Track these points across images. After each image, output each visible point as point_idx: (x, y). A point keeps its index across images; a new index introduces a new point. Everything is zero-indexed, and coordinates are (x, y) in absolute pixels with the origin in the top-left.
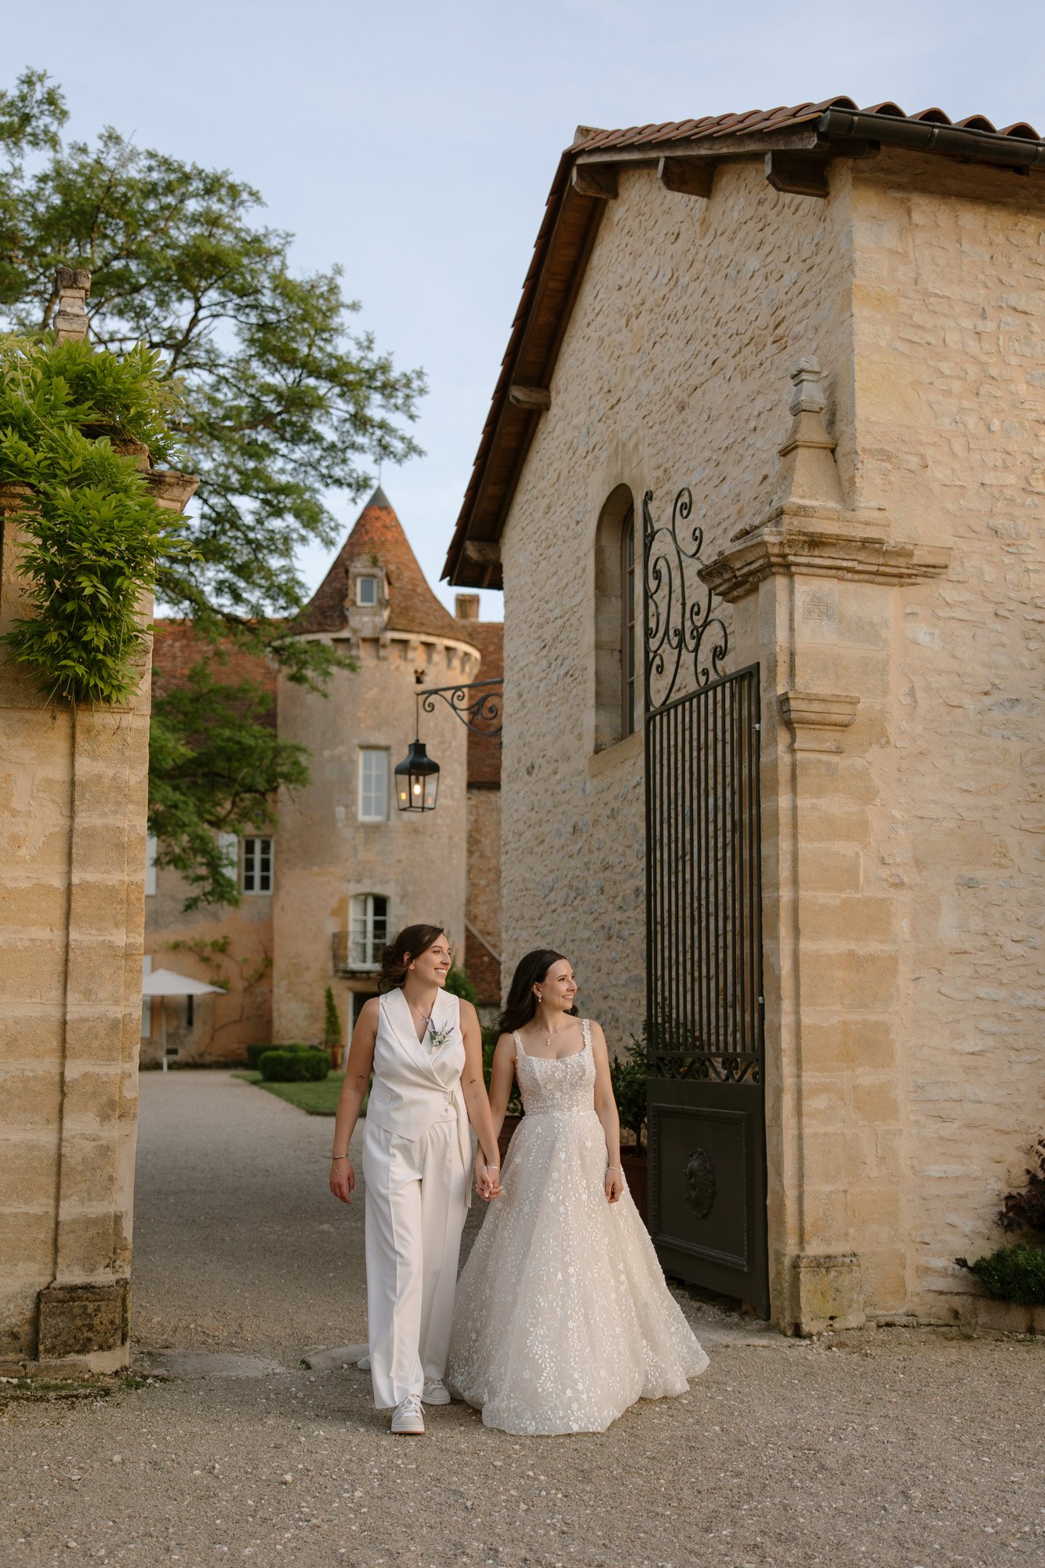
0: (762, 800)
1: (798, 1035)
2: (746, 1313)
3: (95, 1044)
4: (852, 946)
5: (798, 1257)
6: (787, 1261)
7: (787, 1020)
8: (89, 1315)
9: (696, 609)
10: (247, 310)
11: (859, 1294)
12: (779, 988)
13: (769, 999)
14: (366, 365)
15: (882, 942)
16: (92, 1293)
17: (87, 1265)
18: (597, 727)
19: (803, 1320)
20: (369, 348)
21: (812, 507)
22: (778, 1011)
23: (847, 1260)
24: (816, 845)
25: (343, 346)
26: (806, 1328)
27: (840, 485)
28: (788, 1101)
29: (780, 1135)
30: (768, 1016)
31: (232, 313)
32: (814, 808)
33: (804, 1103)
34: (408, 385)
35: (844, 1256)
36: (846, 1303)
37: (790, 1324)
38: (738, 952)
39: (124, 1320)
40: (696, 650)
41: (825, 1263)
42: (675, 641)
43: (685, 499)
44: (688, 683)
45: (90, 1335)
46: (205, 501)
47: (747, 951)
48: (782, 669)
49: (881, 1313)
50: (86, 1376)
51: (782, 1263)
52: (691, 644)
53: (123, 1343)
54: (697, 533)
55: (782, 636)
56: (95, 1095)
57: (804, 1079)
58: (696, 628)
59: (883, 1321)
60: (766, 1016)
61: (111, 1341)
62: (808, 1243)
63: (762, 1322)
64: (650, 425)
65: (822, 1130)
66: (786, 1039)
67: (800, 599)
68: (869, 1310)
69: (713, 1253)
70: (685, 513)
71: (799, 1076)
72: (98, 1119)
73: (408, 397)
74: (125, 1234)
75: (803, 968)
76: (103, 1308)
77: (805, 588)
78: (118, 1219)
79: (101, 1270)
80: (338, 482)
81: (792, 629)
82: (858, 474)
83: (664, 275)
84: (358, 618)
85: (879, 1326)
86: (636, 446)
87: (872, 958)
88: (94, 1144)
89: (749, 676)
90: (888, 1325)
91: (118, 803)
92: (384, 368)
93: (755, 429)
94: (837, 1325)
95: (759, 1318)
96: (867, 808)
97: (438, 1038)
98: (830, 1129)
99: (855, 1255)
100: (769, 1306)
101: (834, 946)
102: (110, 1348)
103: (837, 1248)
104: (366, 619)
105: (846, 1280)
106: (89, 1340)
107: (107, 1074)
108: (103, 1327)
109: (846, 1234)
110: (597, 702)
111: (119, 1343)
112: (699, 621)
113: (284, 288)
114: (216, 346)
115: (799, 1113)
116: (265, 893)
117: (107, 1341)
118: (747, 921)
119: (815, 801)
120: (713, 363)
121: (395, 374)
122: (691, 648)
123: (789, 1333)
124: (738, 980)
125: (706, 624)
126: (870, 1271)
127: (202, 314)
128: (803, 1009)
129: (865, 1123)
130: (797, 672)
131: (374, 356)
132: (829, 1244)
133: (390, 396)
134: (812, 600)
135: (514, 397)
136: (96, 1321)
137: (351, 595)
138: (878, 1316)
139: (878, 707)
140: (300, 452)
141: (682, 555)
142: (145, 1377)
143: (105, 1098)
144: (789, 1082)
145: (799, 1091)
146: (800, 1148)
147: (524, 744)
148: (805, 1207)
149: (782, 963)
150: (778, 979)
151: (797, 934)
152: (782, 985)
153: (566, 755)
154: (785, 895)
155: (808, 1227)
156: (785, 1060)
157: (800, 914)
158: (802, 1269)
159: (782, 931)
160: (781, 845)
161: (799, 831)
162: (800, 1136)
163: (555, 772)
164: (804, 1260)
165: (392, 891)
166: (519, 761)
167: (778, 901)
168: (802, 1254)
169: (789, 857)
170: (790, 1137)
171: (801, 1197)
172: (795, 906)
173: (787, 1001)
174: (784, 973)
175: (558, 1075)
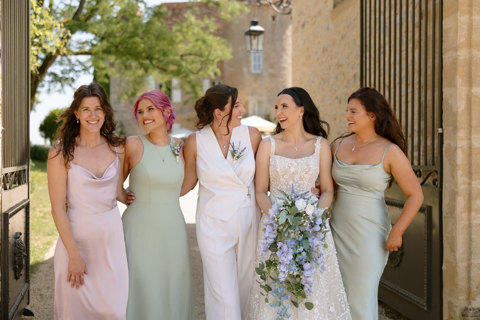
1: (470, 154)
5: (466, 309)
6: (458, 312)
7: (462, 144)
12: (456, 122)
13: (447, 130)
22: (454, 138)
28: (461, 202)
29: (454, 224)
30: (446, 142)
33: (473, 202)
38: (423, 99)
47: (429, 97)
51: (455, 312)
57: (473, 186)
60: (444, 142)
62: (474, 299)
66: (461, 157)
69: (402, 291)
71: (470, 184)
75: (474, 107)
97: (236, 155)
115: (470, 210)
118: (430, 78)
124: (423, 118)
128: (474, 136)
144: (462, 187)
145: (470, 195)
146: (470, 234)
147: (301, 13)
148: (472, 275)
149: (458, 104)
150: (455, 115)
151: (470, 83)
152: (459, 119)
153: (320, 13)
154: (463, 54)
155: (474, 289)
156: (460, 172)
157: (474, 68)
158: (470, 318)
159: (460, 81)
160: (459, 18)
161: (474, 8)
162: (470, 226)
163: (315, 23)
164: (471, 312)
165: (264, 99)
166: (299, 22)
167: (457, 59)
168: (470, 307)
169: (465, 27)
170: (462, 226)
171: (469, 266)
172: (470, 62)
173: (462, 131)
174: (460, 111)
175: (293, 169)
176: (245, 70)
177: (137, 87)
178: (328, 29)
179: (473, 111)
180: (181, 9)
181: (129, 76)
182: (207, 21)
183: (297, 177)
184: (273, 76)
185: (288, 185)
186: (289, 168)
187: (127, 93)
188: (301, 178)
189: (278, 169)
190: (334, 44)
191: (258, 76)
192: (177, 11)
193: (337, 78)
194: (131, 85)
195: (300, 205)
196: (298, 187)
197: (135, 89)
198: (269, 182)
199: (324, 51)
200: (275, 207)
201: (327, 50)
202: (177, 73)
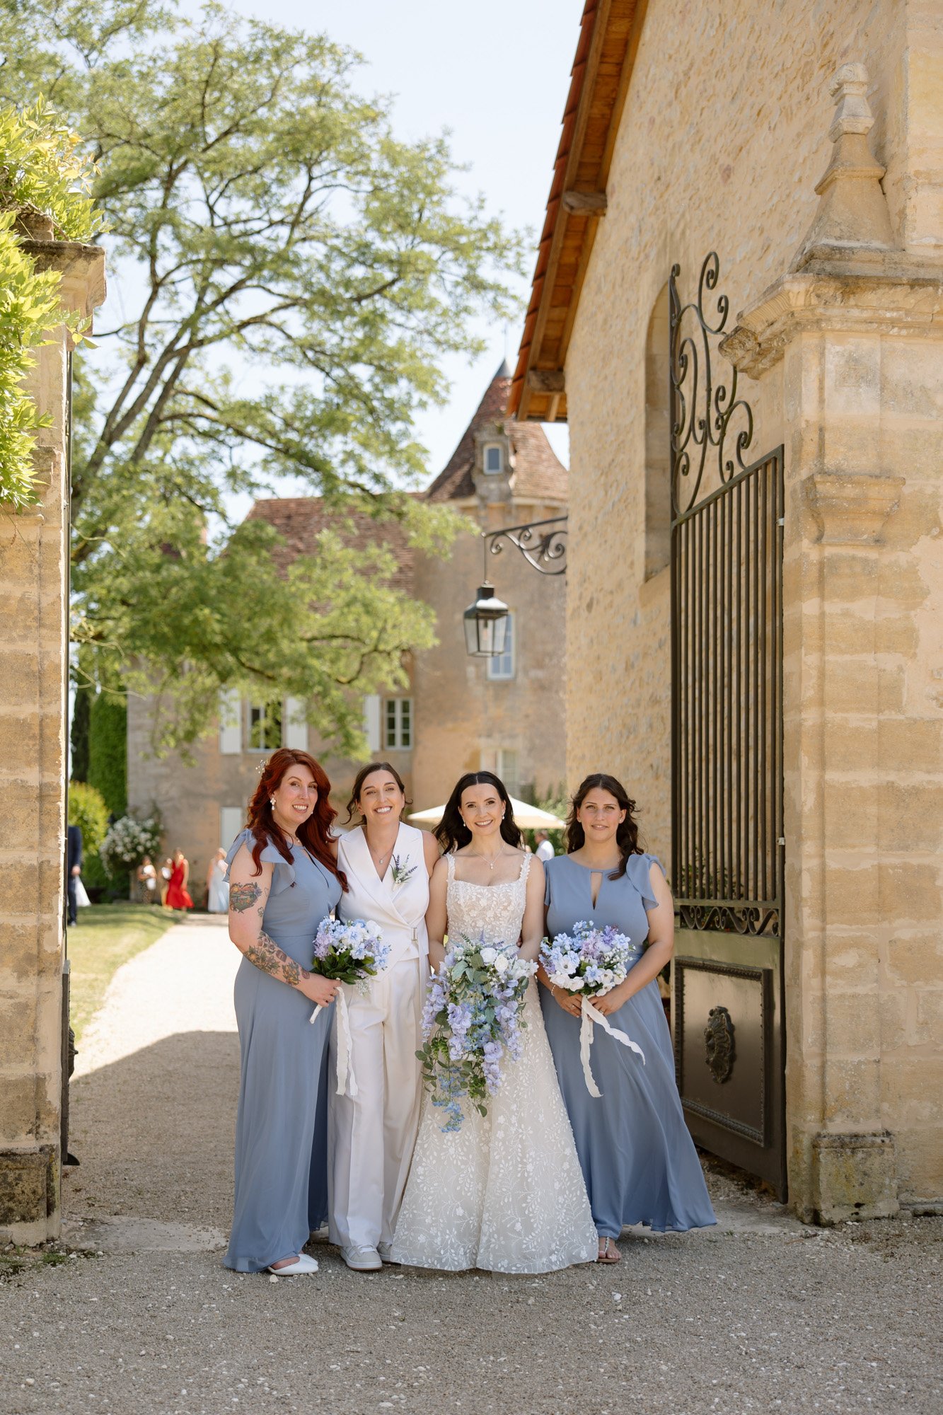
0: (784, 608)
1: (823, 881)
2: (765, 1191)
3: (10, 894)
4: (892, 777)
5: (819, 1135)
6: (806, 1141)
7: (809, 864)
8: (10, 1184)
9: (721, 394)
10: (358, 178)
11: (892, 1179)
12: (800, 828)
13: (786, 841)
14: (475, 225)
15: (929, 772)
16: (13, 1160)
17: (8, 1131)
18: (647, 554)
19: (823, 1206)
20: (481, 207)
21: (851, 249)
22: (798, 855)
23: (878, 1140)
24: (847, 657)
25: (455, 208)
26: (825, 1216)
27: (889, 221)
28: (809, 959)
29: (799, 996)
30: (789, 860)
31: (345, 182)
32: (846, 614)
33: (828, 960)
34: (519, 244)
35: (874, 1135)
36: (875, 1188)
37: (807, 1210)
39: (49, 1189)
40: (720, 443)
41: (850, 1144)
42: (699, 434)
43: (711, 266)
44: (713, 483)
45: (11, 1204)
46: (328, 374)
48: (810, 448)
49: (919, 1200)
50: (7, 1249)
51: (800, 1142)
52: (716, 435)
53: (49, 1214)
54: (723, 304)
55: (809, 410)
56: (10, 948)
57: (828, 933)
58: (721, 416)
59: (921, 1208)
60: (787, 860)
61: (34, 1211)
62: (831, 1120)
63: (778, 1205)
64: (697, 205)
65: (850, 991)
66: (807, 886)
67: (833, 361)
68: (903, 1197)
70: (711, 282)
71: (823, 929)
72: (15, 974)
73: (519, 254)
74: (49, 1097)
75: (830, 803)
76: (25, 1177)
77: (838, 348)
78: (39, 1082)
79: (23, 1136)
80: (456, 347)
81: (822, 401)
82: (910, 204)
83: (711, 27)
84: (485, 485)
85: (916, 1215)
86: (683, 233)
87: (916, 792)
88: (12, 1001)
89: (775, 460)
90: (928, 1214)
91: (28, 628)
92: (494, 227)
93: (800, 180)
94: (864, 1213)
95: (776, 1200)
96: (913, 613)
98: (861, 990)
99: (888, 1134)
100: (786, 1187)
101: (866, 778)
102: (33, 1219)
103: (866, 1126)
104: (493, 486)
105: (876, 1163)
106: (11, 1210)
107: (23, 927)
108: (26, 1197)
109: (878, 1111)
110: (647, 526)
111: (43, 1213)
112: (724, 406)
113: (391, 152)
114: (333, 219)
115: (823, 972)
116: (406, 748)
117: (29, 1212)
119: (847, 605)
120: (758, 114)
121: (506, 233)
122: (716, 440)
123: (807, 1220)
125: (732, 406)
126: (907, 1152)
127: (316, 184)
128: (828, 851)
129: (904, 983)
130: (827, 451)
131: (485, 218)
132: (857, 1121)
133: (501, 255)
134: (847, 362)
135: (567, 204)
136: (18, 1190)
137: (478, 464)
138: (915, 1203)
139: (929, 491)
140: (417, 319)
141: (708, 333)
142: (69, 1251)
143: (22, 952)
144: (811, 935)
145: (823, 947)
146: (824, 1012)
147: (584, 579)
148: (828, 1079)
149: (803, 798)
150: (799, 816)
151: (822, 764)
152: (804, 823)
153: (620, 586)
154: (810, 718)
155: (831, 1102)
156: (806, 911)
157: (827, 740)
158: (823, 1150)
159: (805, 761)
160: (804, 659)
161: (827, 642)
162: (824, 998)
163: (611, 605)
164: (826, 1139)
165: (520, 744)
166: (580, 598)
167: (800, 725)
168: (824, 1132)
169: (814, 673)
170: (811, 999)
171: (823, 1067)
172: (821, 730)
173: (809, 843)
174: (806, 809)
175: (483, 902)
176: (471, 670)
177: (197, 716)
178: (635, 622)
179: (827, 811)
180: (307, 516)
181: (179, 691)
182: (373, 550)
183: (490, 914)
184: (542, 687)
185: (475, 926)
186: (478, 899)
187: (173, 733)
188: (496, 917)
189: (461, 902)
190: (645, 654)
191: (503, 688)
192: (297, 521)
193: (651, 726)
194: (184, 713)
195: (488, 956)
196: (492, 930)
197: (193, 721)
198: (447, 923)
199: (629, 667)
200: (449, 958)
201: (633, 666)
202: (300, 686)
